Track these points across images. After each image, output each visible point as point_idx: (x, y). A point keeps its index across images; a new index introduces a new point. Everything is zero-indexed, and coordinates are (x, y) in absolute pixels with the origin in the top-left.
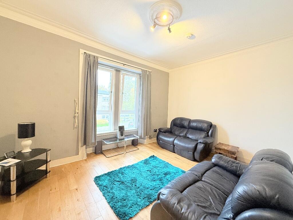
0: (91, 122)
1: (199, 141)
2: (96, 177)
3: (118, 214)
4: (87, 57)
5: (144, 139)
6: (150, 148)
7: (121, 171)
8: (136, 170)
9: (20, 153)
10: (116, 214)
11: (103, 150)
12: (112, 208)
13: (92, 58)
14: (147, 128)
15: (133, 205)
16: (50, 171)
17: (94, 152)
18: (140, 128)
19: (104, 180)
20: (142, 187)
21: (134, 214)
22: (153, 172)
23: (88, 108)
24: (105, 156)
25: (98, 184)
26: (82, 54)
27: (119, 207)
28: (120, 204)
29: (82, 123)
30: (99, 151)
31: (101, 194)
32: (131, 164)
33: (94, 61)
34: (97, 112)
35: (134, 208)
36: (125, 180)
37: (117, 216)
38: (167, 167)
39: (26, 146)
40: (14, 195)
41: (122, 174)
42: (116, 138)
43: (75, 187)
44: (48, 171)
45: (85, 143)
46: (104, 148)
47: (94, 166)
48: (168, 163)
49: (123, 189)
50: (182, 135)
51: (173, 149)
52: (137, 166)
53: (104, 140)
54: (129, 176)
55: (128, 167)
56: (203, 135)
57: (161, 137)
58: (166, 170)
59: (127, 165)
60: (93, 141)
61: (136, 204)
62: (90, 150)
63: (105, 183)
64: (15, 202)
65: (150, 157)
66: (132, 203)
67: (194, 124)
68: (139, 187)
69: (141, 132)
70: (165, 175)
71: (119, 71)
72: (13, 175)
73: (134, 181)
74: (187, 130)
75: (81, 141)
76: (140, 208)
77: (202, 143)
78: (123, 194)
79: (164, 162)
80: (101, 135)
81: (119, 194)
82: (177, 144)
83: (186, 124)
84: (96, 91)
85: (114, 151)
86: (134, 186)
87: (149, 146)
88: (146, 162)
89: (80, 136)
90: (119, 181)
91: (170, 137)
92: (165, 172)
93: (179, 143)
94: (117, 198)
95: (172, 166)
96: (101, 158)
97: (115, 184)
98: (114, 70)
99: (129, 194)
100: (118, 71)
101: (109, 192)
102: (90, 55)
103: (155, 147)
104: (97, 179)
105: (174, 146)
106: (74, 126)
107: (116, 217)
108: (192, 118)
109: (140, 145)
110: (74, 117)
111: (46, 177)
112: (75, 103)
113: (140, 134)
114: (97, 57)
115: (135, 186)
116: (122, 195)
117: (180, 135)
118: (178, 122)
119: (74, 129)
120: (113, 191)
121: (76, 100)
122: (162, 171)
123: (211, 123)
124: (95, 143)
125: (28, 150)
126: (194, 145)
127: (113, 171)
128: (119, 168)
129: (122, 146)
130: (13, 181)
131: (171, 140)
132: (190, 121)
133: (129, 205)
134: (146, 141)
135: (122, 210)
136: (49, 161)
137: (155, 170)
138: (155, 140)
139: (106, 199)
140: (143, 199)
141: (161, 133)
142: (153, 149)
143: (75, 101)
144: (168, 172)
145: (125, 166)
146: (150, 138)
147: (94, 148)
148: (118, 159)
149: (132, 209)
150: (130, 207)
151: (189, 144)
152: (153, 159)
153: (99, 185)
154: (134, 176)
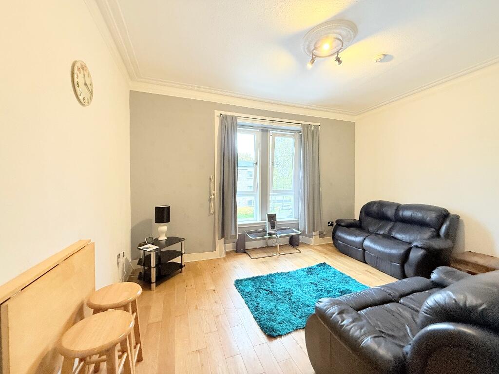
0: (230, 207)
1: (415, 244)
2: (237, 280)
3: (263, 326)
4: (223, 118)
5: (309, 236)
6: (320, 251)
7: (270, 278)
8: (293, 280)
9: (157, 240)
10: (260, 326)
11: (246, 248)
12: (256, 320)
13: (229, 120)
14: (314, 219)
15: (284, 322)
16: (185, 266)
17: (234, 251)
18: (302, 218)
19: (247, 286)
20: (300, 303)
21: (285, 332)
22: (322, 287)
23: (226, 188)
24: (250, 256)
25: (239, 289)
26: (217, 116)
27: (264, 320)
28: (266, 316)
29: (219, 207)
30: (240, 249)
31: (243, 301)
32: (286, 271)
33: (233, 123)
34: (237, 194)
35: (285, 325)
36: (276, 290)
37: (262, 329)
38: (348, 283)
39: (162, 232)
40: (154, 283)
41: (272, 282)
42: (265, 232)
43: (213, 288)
44: (183, 265)
45: (223, 235)
46: (249, 245)
47: (234, 267)
48: (349, 277)
49: (271, 301)
50: (382, 233)
51: (363, 256)
52: (296, 275)
53: (248, 233)
54: (282, 286)
55: (281, 274)
56: (427, 233)
57: (340, 234)
58: (343, 287)
59: (279, 271)
60: (233, 233)
61: (289, 321)
62: (230, 247)
63: (249, 288)
64: (155, 291)
65: (318, 265)
66: (283, 319)
67: (407, 213)
68: (294, 302)
69: (303, 225)
70: (341, 293)
71: (267, 131)
72: (153, 263)
73: (288, 293)
74: (392, 223)
75: (219, 230)
76: (295, 328)
77: (421, 248)
78: (272, 307)
79: (343, 274)
80: (245, 227)
81: (266, 305)
82: (369, 247)
83: (390, 213)
84: (236, 164)
85: (260, 251)
86: (287, 300)
87: (318, 248)
88: (310, 271)
89: (217, 225)
90: (266, 290)
91: (356, 236)
92: (342, 289)
93: (372, 245)
94: (262, 308)
95: (356, 282)
96: (244, 259)
97: (261, 293)
98: (259, 130)
99: (279, 308)
100: (265, 130)
101: (253, 301)
102: (226, 116)
103: (329, 250)
104: (238, 283)
105: (364, 250)
106: (209, 212)
107: (260, 330)
108: (403, 202)
109: (303, 247)
110: (209, 200)
111: (181, 272)
112: (210, 181)
113: (302, 228)
114: (236, 117)
115: (289, 299)
116: (269, 307)
117: (378, 233)
118: (375, 208)
119: (209, 216)
120: (258, 300)
121: (211, 177)
122: (336, 288)
123: (446, 211)
124: (236, 236)
125: (163, 238)
126: (402, 251)
127: (259, 277)
128: (268, 274)
129: (274, 245)
130: (153, 268)
131: (358, 239)
132: (398, 207)
133: (279, 321)
134: (314, 240)
135: (268, 324)
136: (184, 252)
137: (325, 284)
138: (329, 240)
139: (249, 308)
140: (300, 318)
141: (341, 227)
142: (326, 254)
143: (210, 179)
144: (348, 290)
145: (276, 272)
146: (321, 235)
147: (235, 244)
148: (266, 262)
149: (282, 325)
150: (279, 323)
151: (394, 248)
152: (324, 269)
153: (241, 291)
154: (288, 287)
